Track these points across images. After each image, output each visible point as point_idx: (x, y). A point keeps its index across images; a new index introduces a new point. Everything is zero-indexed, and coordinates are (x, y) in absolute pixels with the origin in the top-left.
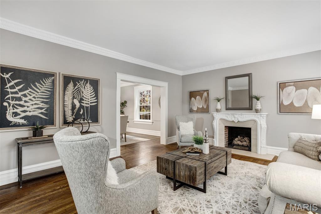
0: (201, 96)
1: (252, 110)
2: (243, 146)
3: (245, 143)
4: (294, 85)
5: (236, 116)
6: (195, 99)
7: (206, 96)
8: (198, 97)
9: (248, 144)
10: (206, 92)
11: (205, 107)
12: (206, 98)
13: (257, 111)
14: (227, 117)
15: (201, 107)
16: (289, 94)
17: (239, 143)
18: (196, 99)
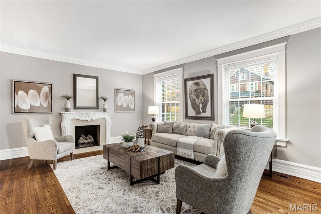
0: (39, 90)
1: (98, 109)
2: (88, 143)
3: (90, 140)
4: (123, 92)
5: (90, 115)
6: (27, 93)
7: (46, 91)
8: (31, 91)
9: (92, 140)
10: (47, 86)
11: (45, 105)
12: (47, 94)
13: (104, 110)
14: (80, 116)
15: (38, 104)
16: (121, 98)
17: (85, 141)
18: (29, 94)
